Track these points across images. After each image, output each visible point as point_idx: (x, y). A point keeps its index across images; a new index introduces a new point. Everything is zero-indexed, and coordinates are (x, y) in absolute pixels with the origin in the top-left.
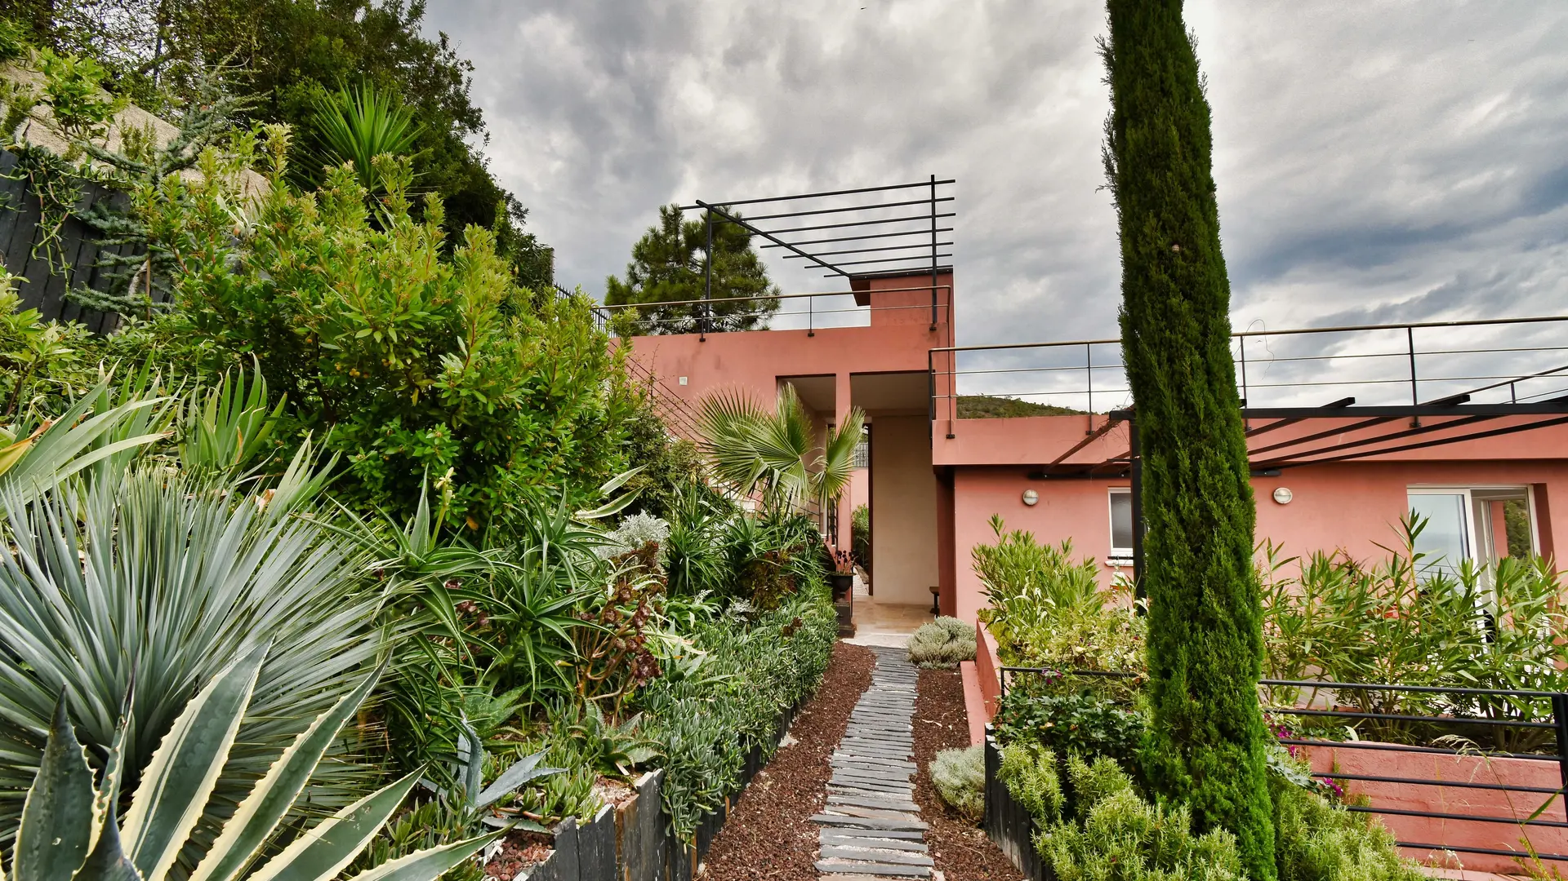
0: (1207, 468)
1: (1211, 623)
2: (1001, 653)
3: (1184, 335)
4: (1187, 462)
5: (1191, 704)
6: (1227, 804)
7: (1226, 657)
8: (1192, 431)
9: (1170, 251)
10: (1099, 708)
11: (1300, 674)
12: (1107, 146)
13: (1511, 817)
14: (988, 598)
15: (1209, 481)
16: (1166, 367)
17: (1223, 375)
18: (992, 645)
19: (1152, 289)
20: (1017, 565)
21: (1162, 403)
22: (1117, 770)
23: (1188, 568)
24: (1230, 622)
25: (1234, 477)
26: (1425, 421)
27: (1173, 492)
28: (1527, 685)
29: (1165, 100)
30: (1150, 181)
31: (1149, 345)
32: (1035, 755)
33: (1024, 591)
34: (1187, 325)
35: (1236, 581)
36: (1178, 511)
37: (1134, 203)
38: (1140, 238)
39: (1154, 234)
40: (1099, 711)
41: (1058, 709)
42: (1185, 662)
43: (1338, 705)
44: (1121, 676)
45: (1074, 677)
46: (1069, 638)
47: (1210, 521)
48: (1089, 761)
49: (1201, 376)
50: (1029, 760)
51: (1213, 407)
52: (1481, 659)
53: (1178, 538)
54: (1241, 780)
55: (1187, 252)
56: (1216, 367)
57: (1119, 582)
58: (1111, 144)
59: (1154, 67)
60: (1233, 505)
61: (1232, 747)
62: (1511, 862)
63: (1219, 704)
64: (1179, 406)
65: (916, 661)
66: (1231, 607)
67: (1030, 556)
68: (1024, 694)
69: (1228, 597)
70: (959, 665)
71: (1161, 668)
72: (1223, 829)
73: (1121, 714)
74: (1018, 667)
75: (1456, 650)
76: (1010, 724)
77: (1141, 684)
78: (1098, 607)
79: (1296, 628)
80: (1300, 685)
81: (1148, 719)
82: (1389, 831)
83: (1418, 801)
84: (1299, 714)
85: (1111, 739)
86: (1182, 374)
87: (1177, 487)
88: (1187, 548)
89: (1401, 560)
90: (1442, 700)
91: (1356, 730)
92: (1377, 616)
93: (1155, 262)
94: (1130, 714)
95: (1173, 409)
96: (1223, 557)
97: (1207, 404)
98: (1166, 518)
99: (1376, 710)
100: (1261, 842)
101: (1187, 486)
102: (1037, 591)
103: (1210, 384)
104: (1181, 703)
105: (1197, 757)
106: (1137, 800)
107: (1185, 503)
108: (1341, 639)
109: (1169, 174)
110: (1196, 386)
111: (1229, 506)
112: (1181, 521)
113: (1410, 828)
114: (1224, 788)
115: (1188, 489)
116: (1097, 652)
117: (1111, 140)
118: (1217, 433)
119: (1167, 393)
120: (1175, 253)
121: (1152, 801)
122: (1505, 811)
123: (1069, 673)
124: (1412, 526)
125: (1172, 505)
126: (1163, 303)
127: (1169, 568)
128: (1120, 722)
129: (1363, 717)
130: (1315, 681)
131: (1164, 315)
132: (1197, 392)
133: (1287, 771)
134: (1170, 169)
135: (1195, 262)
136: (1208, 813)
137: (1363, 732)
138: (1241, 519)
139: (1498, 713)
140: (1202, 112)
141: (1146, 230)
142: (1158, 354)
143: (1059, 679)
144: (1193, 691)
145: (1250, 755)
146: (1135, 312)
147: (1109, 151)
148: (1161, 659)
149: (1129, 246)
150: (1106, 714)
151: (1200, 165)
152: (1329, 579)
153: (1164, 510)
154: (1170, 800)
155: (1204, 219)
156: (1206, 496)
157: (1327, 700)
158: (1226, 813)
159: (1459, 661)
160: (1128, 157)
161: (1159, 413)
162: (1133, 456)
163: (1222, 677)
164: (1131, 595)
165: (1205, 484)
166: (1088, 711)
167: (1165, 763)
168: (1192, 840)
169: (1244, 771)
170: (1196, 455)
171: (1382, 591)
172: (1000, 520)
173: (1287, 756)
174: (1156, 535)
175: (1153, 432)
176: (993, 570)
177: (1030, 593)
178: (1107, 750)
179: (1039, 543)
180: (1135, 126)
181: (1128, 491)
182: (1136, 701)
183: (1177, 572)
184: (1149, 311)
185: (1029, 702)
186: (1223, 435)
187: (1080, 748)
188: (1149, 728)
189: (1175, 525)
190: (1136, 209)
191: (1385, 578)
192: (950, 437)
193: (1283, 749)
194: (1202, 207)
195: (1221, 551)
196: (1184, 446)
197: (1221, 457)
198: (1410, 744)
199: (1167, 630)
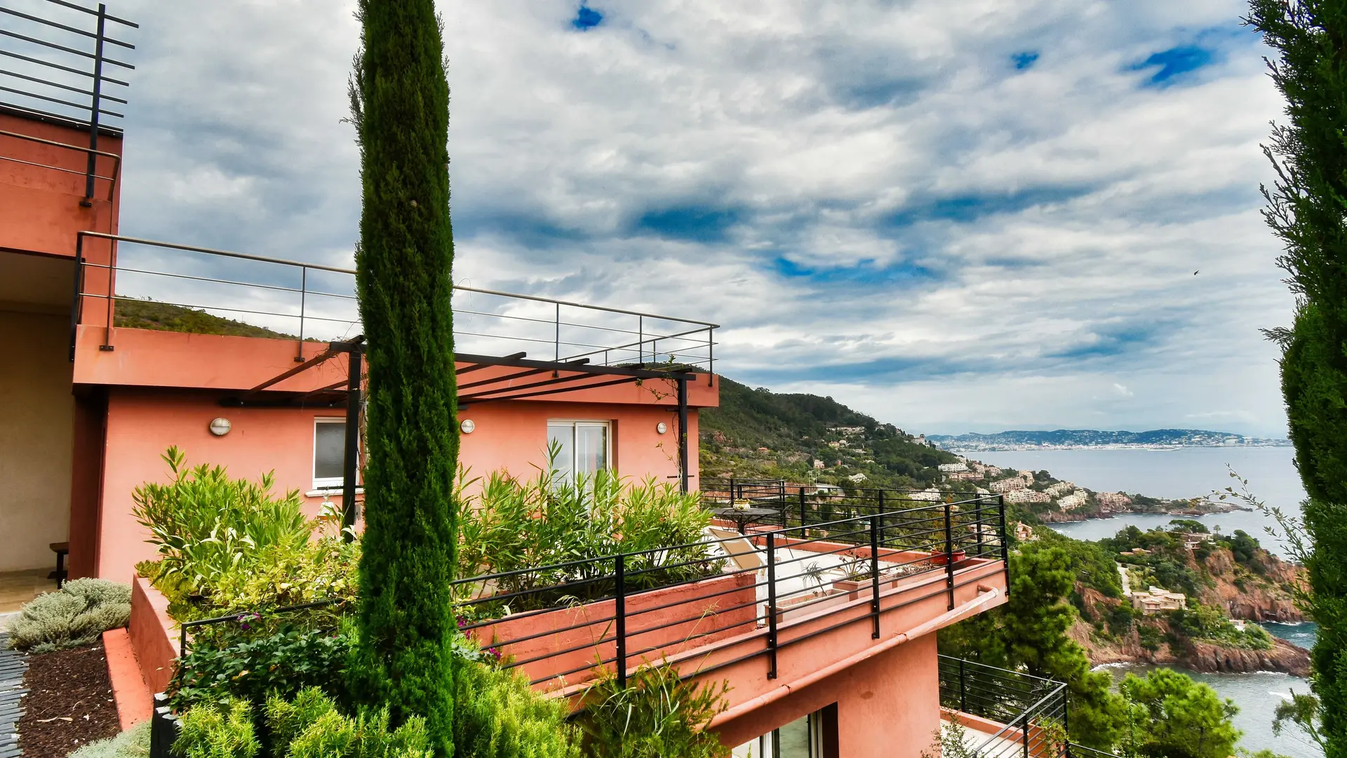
0: (425, 403)
1: (419, 539)
2: (173, 610)
3: (416, 284)
4: (410, 398)
5: (397, 615)
6: (420, 693)
7: (429, 567)
8: (415, 371)
9: (409, 204)
10: (303, 640)
11: (475, 573)
12: (355, 83)
13: (591, 642)
14: (160, 547)
15: (427, 415)
16: (398, 310)
17: (444, 324)
18: (159, 602)
19: (390, 235)
20: (202, 505)
21: (392, 343)
22: (320, 696)
23: (402, 492)
24: (435, 536)
25: (446, 413)
26: (562, 374)
27: (395, 425)
28: (603, 553)
29: (413, 64)
30: (395, 134)
31: (383, 286)
32: (225, 710)
33: (213, 533)
34: (418, 275)
35: (441, 501)
36: (399, 442)
37: (379, 148)
38: (382, 185)
39: (396, 184)
40: (304, 643)
41: (254, 654)
42: (394, 578)
43: (499, 590)
44: (326, 604)
45: (276, 616)
46: (274, 576)
47: (424, 451)
48: (290, 698)
49: (426, 321)
50: (219, 717)
51: (435, 351)
52: (583, 540)
53: (397, 466)
54: (433, 669)
55: (423, 210)
56: (439, 317)
57: (328, 511)
58: (360, 82)
59: (408, 30)
60: (444, 436)
61: (428, 644)
62: (588, 672)
63: (420, 609)
64: (407, 347)
65: (24, 645)
66: (436, 523)
67: (220, 493)
68: (212, 648)
69: (435, 515)
70: (100, 637)
71: (372, 588)
72: (416, 716)
73: (328, 641)
74: (205, 619)
75: (571, 536)
76: (191, 687)
77: (348, 608)
78: (305, 539)
79: (476, 535)
80: (475, 580)
81: (355, 639)
82: (526, 676)
83: (543, 649)
84: (472, 604)
85: (315, 668)
86: (411, 318)
87: (399, 419)
88: (404, 474)
89: (545, 476)
90: (559, 572)
91: (510, 607)
92: (528, 518)
93: (395, 211)
94: (337, 638)
95: (401, 350)
96: (434, 481)
97: (430, 347)
98: (388, 449)
99: (522, 589)
100: (443, 716)
101: (408, 420)
102: (231, 532)
103: (434, 330)
104: (388, 615)
105: (398, 660)
106: (340, 718)
107: (405, 435)
108: (504, 538)
109: (413, 134)
110: (422, 329)
111: (441, 437)
112: (401, 450)
113: (538, 669)
114: (418, 680)
115: (409, 422)
116: (303, 586)
117: (359, 76)
118: (436, 374)
119: (397, 333)
120: (413, 208)
121: (354, 714)
122: (589, 639)
123: (270, 613)
124: (553, 449)
125: (393, 436)
126: (400, 251)
127: (386, 494)
128: (325, 648)
129: (513, 597)
130: (485, 575)
131: (400, 262)
132: (422, 336)
133: (465, 651)
134: (414, 130)
135: (429, 221)
136: (404, 707)
137: (514, 607)
138: (449, 449)
139: (588, 574)
140: (443, 90)
141: (389, 178)
142: (392, 297)
143: (260, 622)
144: (400, 605)
145: (441, 646)
146: (373, 252)
147: (356, 87)
148: (372, 578)
149: (372, 188)
150: (312, 645)
151: (439, 136)
152: (500, 493)
153: (386, 441)
154: (371, 708)
155: (439, 184)
156: (424, 429)
157: (491, 589)
158: (418, 701)
159: (573, 543)
160: (376, 103)
161: (388, 352)
162: (350, 388)
163: (425, 585)
164: (339, 523)
165: (423, 418)
166: (292, 646)
167: (368, 675)
168: (389, 735)
169: (435, 660)
170: (418, 392)
171: (533, 499)
172: (178, 454)
173: (465, 640)
174: (377, 464)
175: (382, 368)
176: (165, 513)
177: (221, 535)
178: (310, 680)
179: (231, 477)
180: (385, 76)
181: (343, 420)
182: (341, 626)
183: (394, 497)
184: (386, 255)
185: (219, 654)
186: (441, 377)
187: (280, 686)
188: (355, 646)
189: (396, 455)
190: (381, 155)
191: (534, 489)
192: (106, 348)
193: (462, 635)
194: (438, 175)
195: (432, 476)
196: (409, 384)
197: (438, 395)
198: (541, 608)
199: (380, 551)
